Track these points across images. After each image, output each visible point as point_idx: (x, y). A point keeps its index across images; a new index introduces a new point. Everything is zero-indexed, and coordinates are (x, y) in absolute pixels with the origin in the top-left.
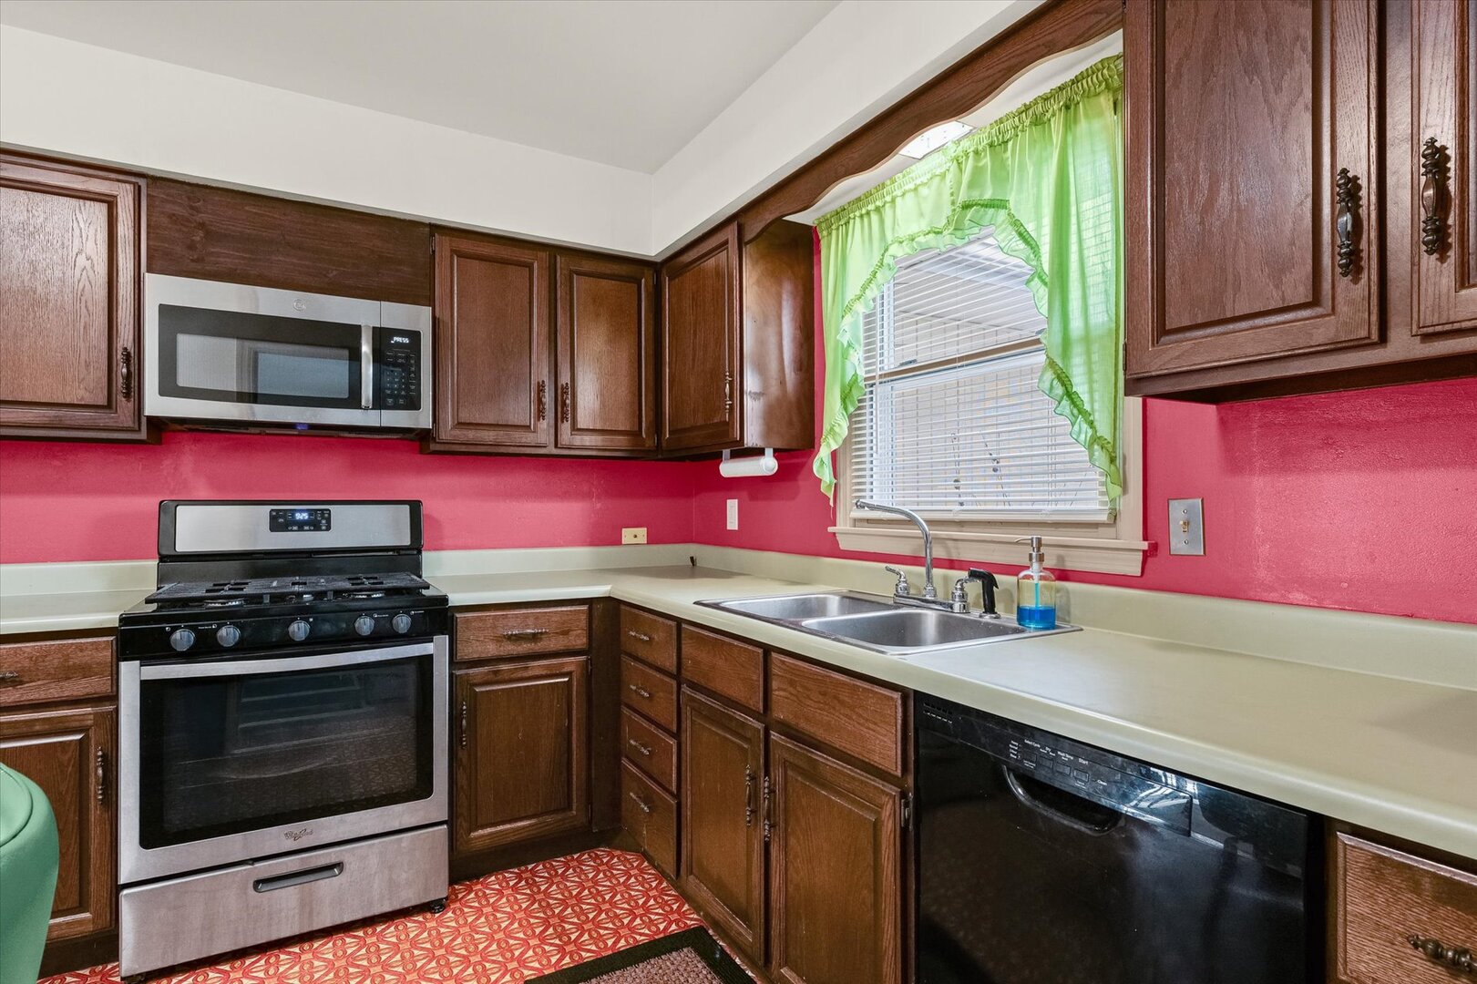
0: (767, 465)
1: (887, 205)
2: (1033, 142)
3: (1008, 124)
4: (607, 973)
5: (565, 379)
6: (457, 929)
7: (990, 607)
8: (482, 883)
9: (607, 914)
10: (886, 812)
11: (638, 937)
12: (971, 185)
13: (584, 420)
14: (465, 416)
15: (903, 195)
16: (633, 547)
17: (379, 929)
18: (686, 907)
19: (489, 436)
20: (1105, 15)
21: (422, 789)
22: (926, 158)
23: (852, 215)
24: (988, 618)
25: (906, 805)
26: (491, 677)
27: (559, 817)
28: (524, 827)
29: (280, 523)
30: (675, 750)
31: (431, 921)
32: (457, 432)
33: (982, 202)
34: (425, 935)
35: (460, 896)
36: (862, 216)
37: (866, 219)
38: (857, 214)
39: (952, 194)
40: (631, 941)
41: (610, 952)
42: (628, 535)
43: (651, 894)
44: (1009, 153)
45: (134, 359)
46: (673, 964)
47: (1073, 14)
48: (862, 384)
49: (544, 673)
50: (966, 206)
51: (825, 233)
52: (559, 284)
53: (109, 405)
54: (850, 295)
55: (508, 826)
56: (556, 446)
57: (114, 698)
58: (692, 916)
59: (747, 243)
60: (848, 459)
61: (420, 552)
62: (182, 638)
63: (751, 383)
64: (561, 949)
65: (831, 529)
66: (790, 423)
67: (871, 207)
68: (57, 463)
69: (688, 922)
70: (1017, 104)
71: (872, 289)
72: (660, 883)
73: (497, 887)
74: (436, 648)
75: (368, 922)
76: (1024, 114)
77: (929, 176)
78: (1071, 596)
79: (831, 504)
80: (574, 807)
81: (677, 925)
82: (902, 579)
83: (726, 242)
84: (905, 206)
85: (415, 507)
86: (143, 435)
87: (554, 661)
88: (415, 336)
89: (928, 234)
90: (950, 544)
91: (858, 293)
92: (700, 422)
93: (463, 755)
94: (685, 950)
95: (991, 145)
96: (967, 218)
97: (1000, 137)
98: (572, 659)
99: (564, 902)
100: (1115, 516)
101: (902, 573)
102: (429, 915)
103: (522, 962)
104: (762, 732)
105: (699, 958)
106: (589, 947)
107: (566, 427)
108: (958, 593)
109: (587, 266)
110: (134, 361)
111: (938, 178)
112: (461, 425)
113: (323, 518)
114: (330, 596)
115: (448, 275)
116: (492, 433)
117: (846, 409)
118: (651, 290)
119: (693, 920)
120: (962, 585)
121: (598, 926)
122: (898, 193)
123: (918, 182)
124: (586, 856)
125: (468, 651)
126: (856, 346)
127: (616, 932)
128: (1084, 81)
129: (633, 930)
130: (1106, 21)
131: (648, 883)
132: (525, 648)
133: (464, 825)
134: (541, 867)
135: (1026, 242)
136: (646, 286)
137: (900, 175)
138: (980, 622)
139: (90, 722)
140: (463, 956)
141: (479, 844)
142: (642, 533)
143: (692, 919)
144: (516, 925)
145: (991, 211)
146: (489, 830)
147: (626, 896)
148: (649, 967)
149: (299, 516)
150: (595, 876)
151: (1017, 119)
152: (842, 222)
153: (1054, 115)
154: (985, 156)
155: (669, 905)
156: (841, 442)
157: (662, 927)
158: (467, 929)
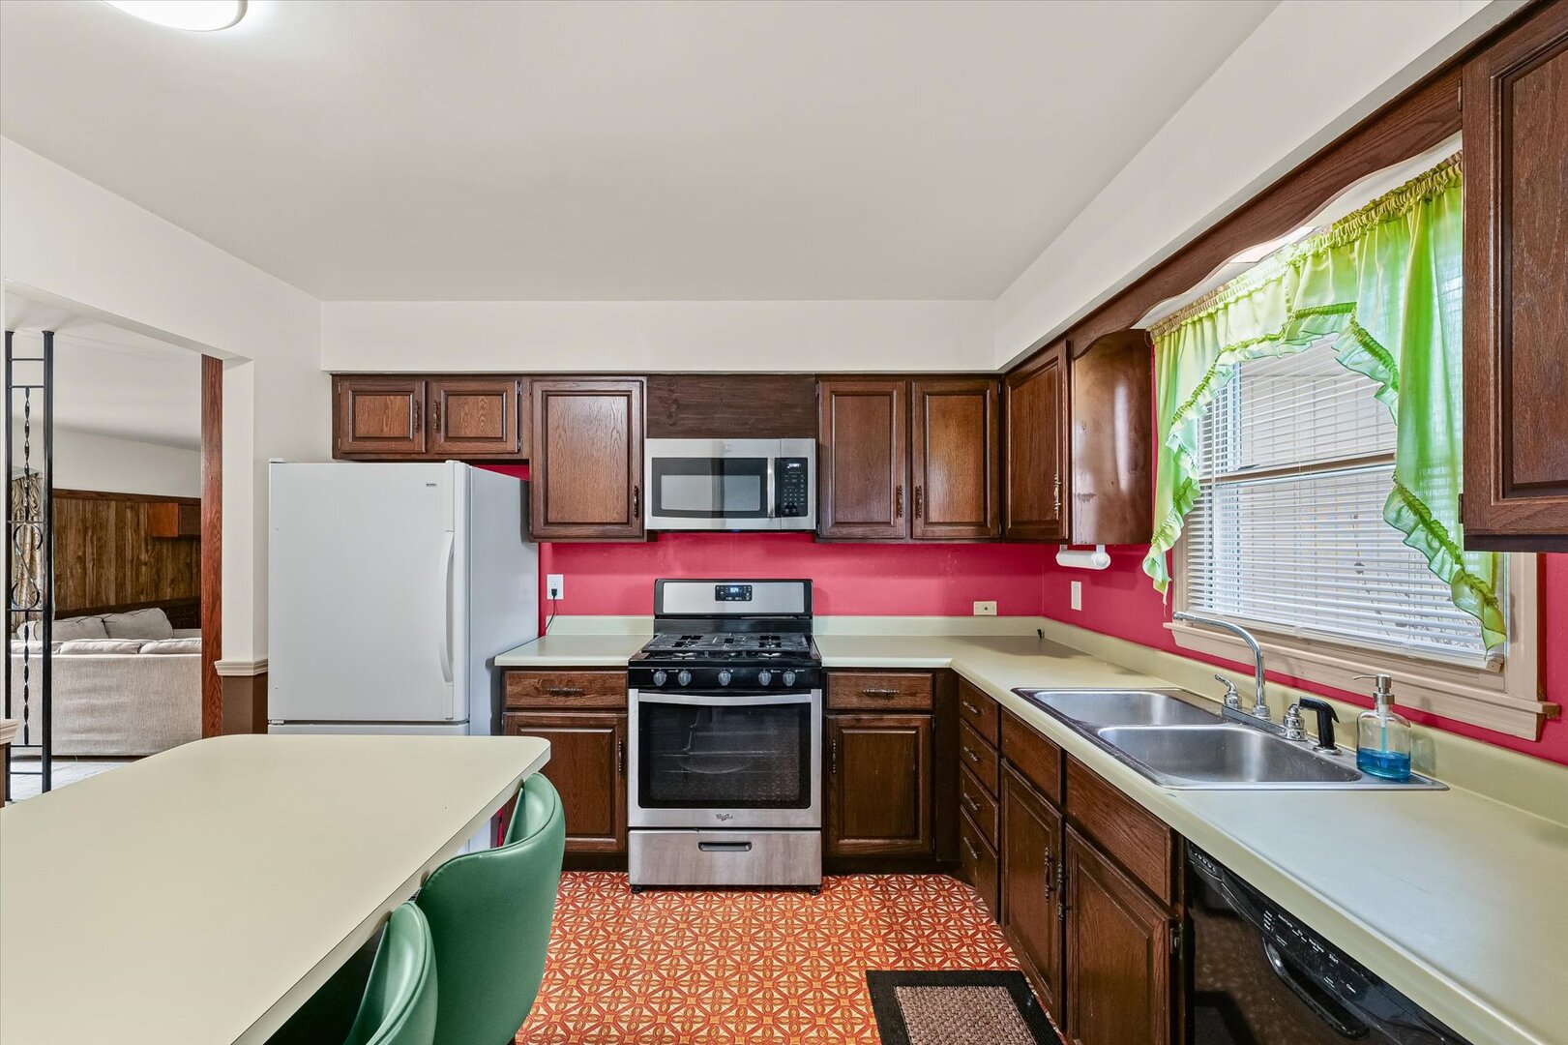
0: (1100, 560)
1: (1220, 312)
2: (1384, 242)
3: (1354, 223)
4: (930, 985)
5: (918, 482)
6: (825, 912)
7: (1327, 740)
8: (848, 881)
9: (939, 935)
10: (1157, 935)
11: (962, 963)
12: (1308, 293)
13: (934, 515)
14: (840, 518)
15: (1237, 301)
16: (984, 619)
17: (774, 896)
18: (1010, 950)
19: (858, 531)
20: (1440, 123)
21: (803, 802)
22: (1265, 262)
23: (1183, 323)
24: (1323, 753)
25: (1176, 934)
26: (853, 723)
27: (907, 842)
28: (880, 845)
29: (721, 595)
30: (996, 812)
31: (809, 900)
32: (835, 530)
33: (1321, 310)
34: (803, 910)
35: (831, 886)
36: (1194, 323)
37: (1198, 326)
38: (1189, 321)
39: (1288, 301)
40: (956, 965)
41: (936, 969)
42: (979, 607)
43: (980, 928)
44: (1355, 254)
45: (640, 492)
46: (987, 997)
47: (1401, 125)
48: (1197, 487)
49: (896, 724)
50: (1301, 316)
51: (1158, 339)
52: (914, 405)
53: (628, 523)
54: (1181, 401)
55: (867, 841)
56: (912, 537)
57: (625, 709)
58: (1013, 959)
59: (1075, 359)
60: (1184, 558)
61: (811, 618)
62: (660, 677)
63: (1082, 483)
64: (898, 953)
65: (1166, 625)
66: (1124, 520)
67: (1203, 314)
68: (606, 555)
69: (1009, 964)
70: (1366, 201)
71: (1204, 395)
72: (990, 921)
73: (859, 886)
74: (814, 698)
75: (769, 889)
76: (1373, 211)
77: (1263, 282)
78: (1436, 747)
79: (1165, 602)
80: (921, 836)
81: (998, 963)
82: (1231, 691)
83: (1057, 358)
84: (1238, 314)
85: (807, 583)
86: (645, 540)
87: (905, 717)
88: (803, 461)
89: (1261, 341)
90: (1292, 661)
91: (1190, 399)
92: (1035, 518)
93: (834, 780)
94: (1001, 988)
95: (1334, 247)
96: (1301, 329)
97: (1345, 237)
98: (919, 716)
99: (906, 914)
100: (1500, 665)
101: (1232, 685)
102: (808, 895)
103: (867, 955)
104: (1060, 821)
105: (1011, 1000)
106: (920, 959)
107: (919, 522)
108: (1291, 719)
109: (938, 387)
110: (640, 493)
111: (1275, 283)
112: (837, 524)
113: (747, 591)
114: (744, 655)
115: (829, 410)
116: (860, 529)
117: (1180, 511)
118: (995, 398)
119: (1013, 964)
120: (1296, 710)
121: (931, 943)
122: (1231, 299)
123: (1251, 288)
124: (931, 879)
125: (839, 701)
126: (1190, 450)
127: (944, 952)
128: (1450, 170)
129: (959, 956)
130: (1441, 130)
131: (979, 917)
132: (880, 703)
133: (835, 833)
134: (894, 878)
135: (1374, 352)
136: (990, 395)
137: (1234, 281)
138: (1312, 756)
139: (615, 723)
140: (826, 935)
141: (846, 850)
142: (992, 606)
143: (1012, 962)
144: (868, 922)
145: (1334, 317)
146: (853, 841)
147: (959, 924)
148: (966, 992)
149: (733, 590)
150: (936, 899)
151: (1364, 217)
152: (1174, 329)
153: (1410, 209)
154: (1327, 258)
155: (994, 943)
156: (1172, 544)
157: (984, 960)
158: (832, 914)
